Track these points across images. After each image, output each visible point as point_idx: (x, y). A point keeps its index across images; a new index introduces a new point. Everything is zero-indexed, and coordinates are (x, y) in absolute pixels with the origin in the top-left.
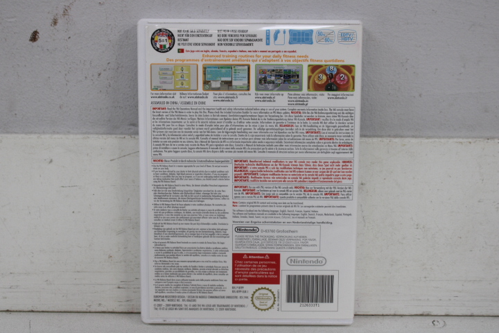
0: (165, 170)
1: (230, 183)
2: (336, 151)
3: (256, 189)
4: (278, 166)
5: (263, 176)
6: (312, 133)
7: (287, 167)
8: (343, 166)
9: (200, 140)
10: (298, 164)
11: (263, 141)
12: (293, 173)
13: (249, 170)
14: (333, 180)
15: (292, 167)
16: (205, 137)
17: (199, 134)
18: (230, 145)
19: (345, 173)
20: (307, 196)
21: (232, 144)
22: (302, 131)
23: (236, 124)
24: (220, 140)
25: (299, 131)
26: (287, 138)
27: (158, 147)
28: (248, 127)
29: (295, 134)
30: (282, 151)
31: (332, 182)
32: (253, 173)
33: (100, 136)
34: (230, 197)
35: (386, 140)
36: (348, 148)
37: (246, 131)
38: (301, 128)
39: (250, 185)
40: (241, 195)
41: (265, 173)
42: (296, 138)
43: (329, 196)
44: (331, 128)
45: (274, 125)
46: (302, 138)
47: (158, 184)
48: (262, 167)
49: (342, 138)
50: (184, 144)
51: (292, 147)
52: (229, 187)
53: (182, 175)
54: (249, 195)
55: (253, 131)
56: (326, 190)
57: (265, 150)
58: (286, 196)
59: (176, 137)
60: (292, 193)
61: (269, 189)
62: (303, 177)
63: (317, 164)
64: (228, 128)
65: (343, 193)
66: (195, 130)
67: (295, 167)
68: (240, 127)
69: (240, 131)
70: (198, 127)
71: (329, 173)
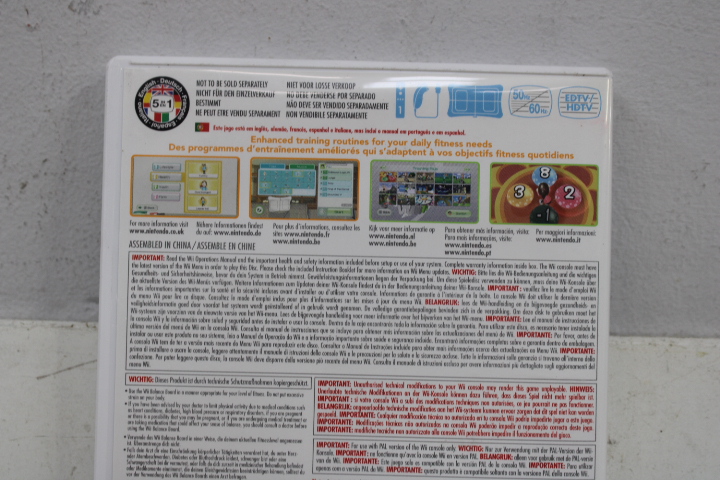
0: (155, 401)
1: (308, 435)
2: (556, 363)
3: (369, 450)
4: (421, 397)
5: (384, 420)
6: (501, 319)
7: (441, 399)
8: (571, 398)
9: (239, 332)
10: (468, 392)
11: (387, 336)
12: (455, 414)
13: (353, 404)
14: (549, 431)
15: (454, 399)
16: (251, 325)
17: (238, 317)
18: (310, 345)
19: (578, 416)
20: (489, 469)
21: (313, 342)
22: (476, 315)
23: (324, 296)
24: (285, 334)
25: (470, 315)
26: (442, 330)
27: (143, 346)
28: (352, 304)
29: (461, 322)
30: (430, 360)
31: (546, 435)
32: (361, 413)
33: (18, 323)
34: (307, 469)
35: (662, 343)
36: (583, 356)
37: (347, 312)
38: (476, 308)
39: (355, 439)
40: (332, 465)
41: (390, 413)
42: (461, 330)
43: (539, 469)
44: (544, 309)
45: (413, 299)
46: (476, 331)
47: (139, 433)
48: (382, 397)
49: (568, 332)
50: (203, 340)
51: (453, 353)
52: (304, 444)
53: (193, 415)
54: (353, 465)
55: (363, 312)
56: (533, 454)
57: (390, 359)
58: (439, 468)
59: (185, 324)
60: (453, 460)
61: (399, 452)
62: (478, 423)
63: (512, 393)
64: (306, 304)
65: (572, 463)
66: (230, 309)
67: (460, 399)
68: (333, 304)
69: (333, 312)
70: (236, 302)
71: (541, 416)
